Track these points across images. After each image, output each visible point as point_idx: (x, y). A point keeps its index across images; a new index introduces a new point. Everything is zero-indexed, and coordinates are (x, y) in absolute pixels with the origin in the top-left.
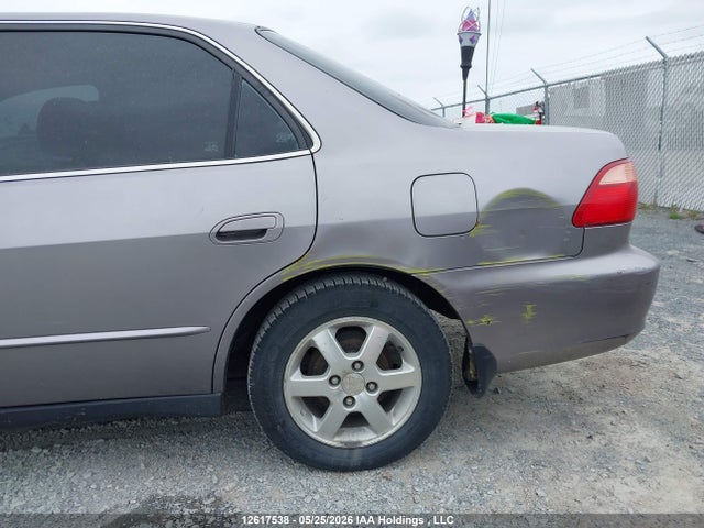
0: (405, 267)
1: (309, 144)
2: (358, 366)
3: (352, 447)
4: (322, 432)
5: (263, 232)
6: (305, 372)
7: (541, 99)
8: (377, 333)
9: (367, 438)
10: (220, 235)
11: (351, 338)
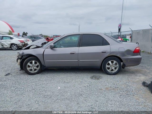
0: (118, 56)
1: (110, 45)
2: (113, 65)
3: (112, 73)
4: (109, 71)
5: (106, 52)
6: (108, 65)
7: (131, 33)
8: (115, 62)
9: (113, 72)
10: (102, 52)
11: (112, 62)
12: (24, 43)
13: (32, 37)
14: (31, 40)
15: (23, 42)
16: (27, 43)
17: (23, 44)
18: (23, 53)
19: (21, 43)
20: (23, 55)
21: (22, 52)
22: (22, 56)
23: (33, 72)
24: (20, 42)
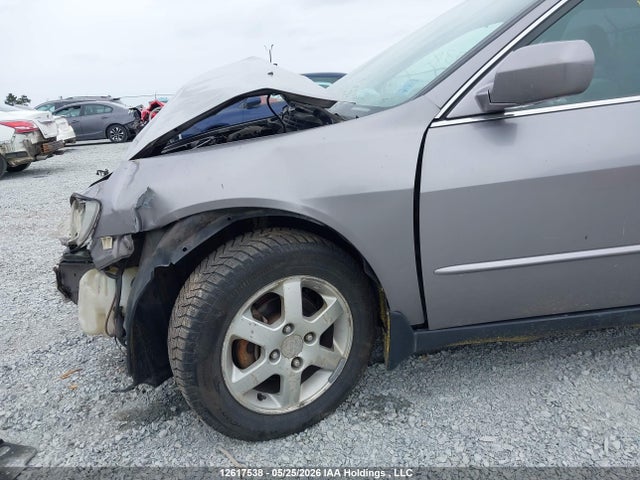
12: (37, 135)
13: (66, 109)
14: (65, 120)
15: (31, 131)
16: (51, 135)
17: (34, 139)
18: (148, 199)
19: (20, 138)
20: (151, 224)
21: (141, 190)
22: (135, 236)
23: (285, 403)
24: (13, 130)
